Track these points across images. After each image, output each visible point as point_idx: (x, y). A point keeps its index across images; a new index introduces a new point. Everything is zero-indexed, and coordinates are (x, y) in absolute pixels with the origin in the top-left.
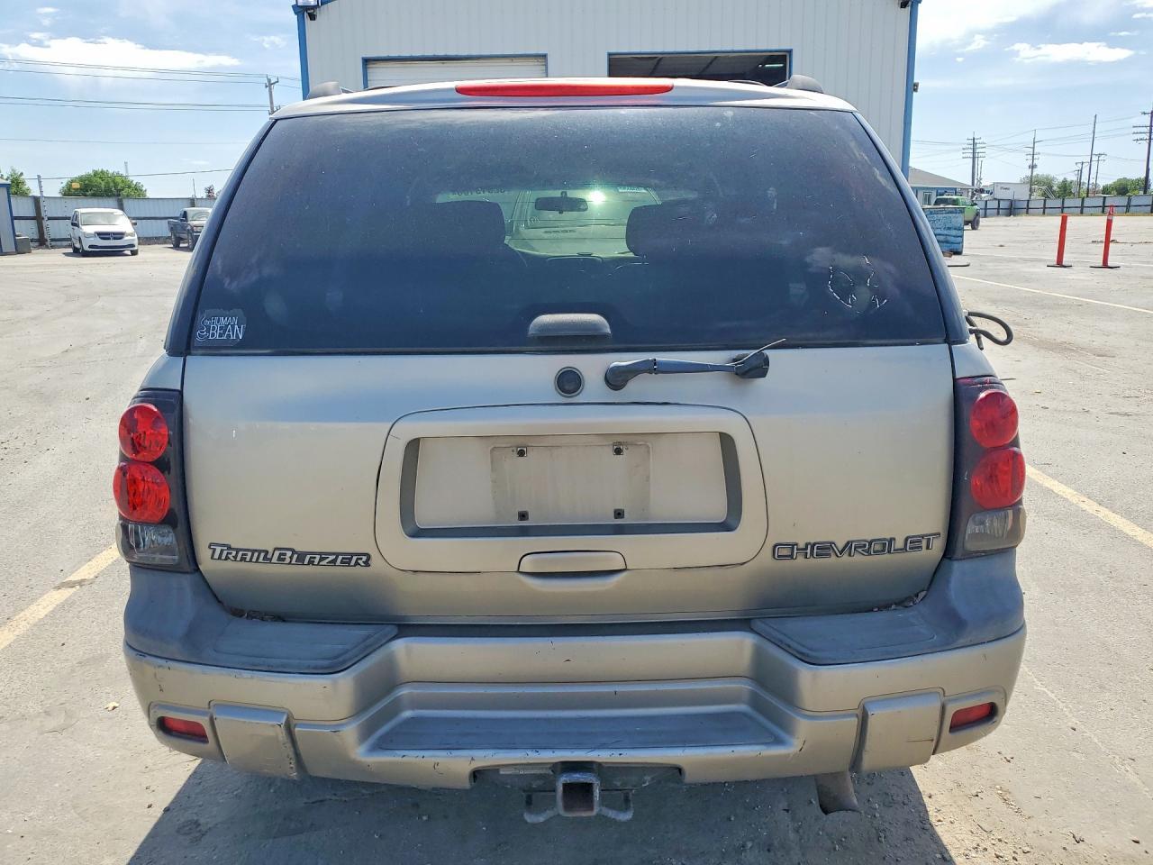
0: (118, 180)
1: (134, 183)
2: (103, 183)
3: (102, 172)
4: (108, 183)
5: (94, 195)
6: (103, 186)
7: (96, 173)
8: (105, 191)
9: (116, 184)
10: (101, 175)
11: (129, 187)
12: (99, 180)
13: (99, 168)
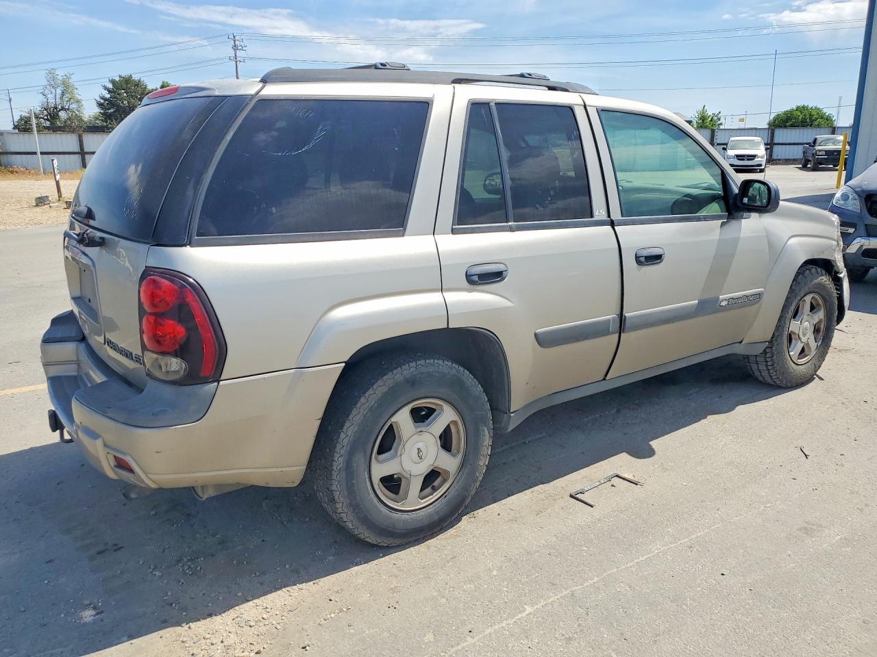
0: (814, 113)
1: (827, 114)
2: (801, 116)
3: (803, 107)
4: (805, 116)
5: (792, 126)
6: (800, 118)
7: (798, 108)
8: (802, 122)
9: (811, 115)
10: (801, 109)
11: (822, 118)
12: (799, 114)
13: (800, 104)
